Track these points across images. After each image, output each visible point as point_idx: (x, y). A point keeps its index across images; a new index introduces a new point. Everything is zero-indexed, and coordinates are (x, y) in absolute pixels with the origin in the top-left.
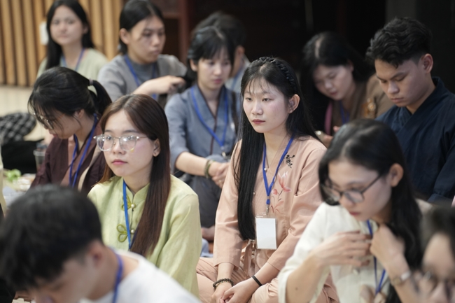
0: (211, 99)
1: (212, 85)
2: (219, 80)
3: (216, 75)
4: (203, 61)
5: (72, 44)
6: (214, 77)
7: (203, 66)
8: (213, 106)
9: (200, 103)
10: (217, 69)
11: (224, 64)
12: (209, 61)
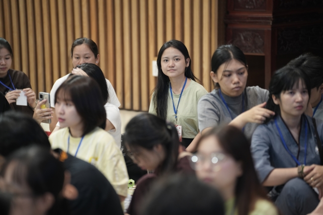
0: (293, 127)
1: (295, 112)
2: (300, 106)
3: (298, 102)
4: (284, 93)
5: (177, 77)
6: (295, 105)
7: (285, 97)
8: (295, 133)
9: (284, 132)
10: (298, 97)
11: (303, 92)
12: (290, 91)
